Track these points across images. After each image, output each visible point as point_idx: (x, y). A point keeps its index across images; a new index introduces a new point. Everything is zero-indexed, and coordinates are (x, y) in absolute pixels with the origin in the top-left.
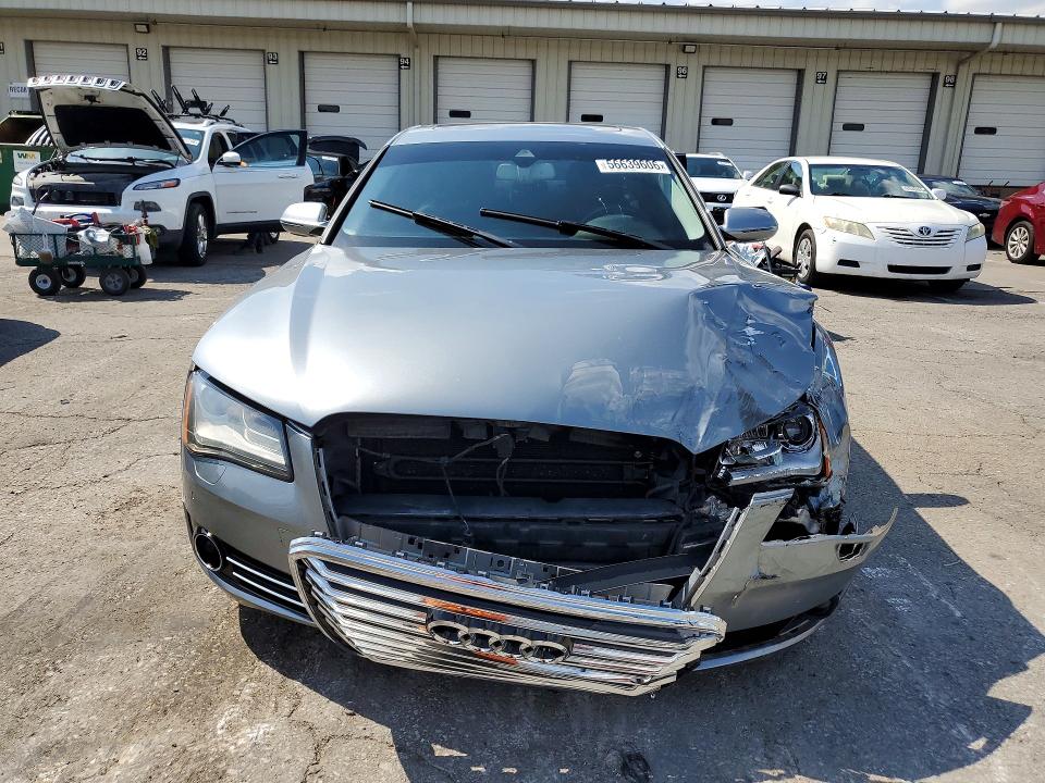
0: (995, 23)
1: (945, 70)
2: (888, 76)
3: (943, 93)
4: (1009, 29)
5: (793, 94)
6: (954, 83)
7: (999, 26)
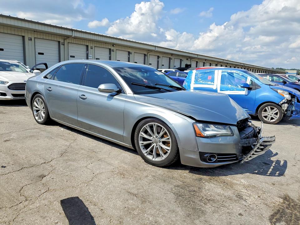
0: (73, 31)
1: (62, 41)
2: (47, 41)
3: (62, 46)
4: (76, 33)
5: (22, 43)
6: (64, 44)
7: (74, 31)
